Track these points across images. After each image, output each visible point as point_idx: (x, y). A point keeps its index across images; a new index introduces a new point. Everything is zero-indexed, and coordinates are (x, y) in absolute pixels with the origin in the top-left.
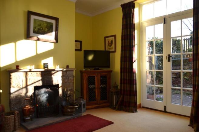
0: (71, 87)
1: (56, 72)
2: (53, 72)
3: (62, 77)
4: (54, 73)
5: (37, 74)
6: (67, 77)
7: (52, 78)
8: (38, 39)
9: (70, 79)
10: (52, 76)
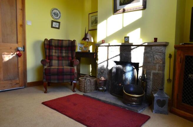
0: (157, 70)
1: (136, 48)
2: (132, 47)
3: (144, 54)
4: (134, 48)
5: (116, 48)
6: (152, 55)
7: (130, 54)
8: (124, 11)
9: (156, 58)
10: (131, 51)
